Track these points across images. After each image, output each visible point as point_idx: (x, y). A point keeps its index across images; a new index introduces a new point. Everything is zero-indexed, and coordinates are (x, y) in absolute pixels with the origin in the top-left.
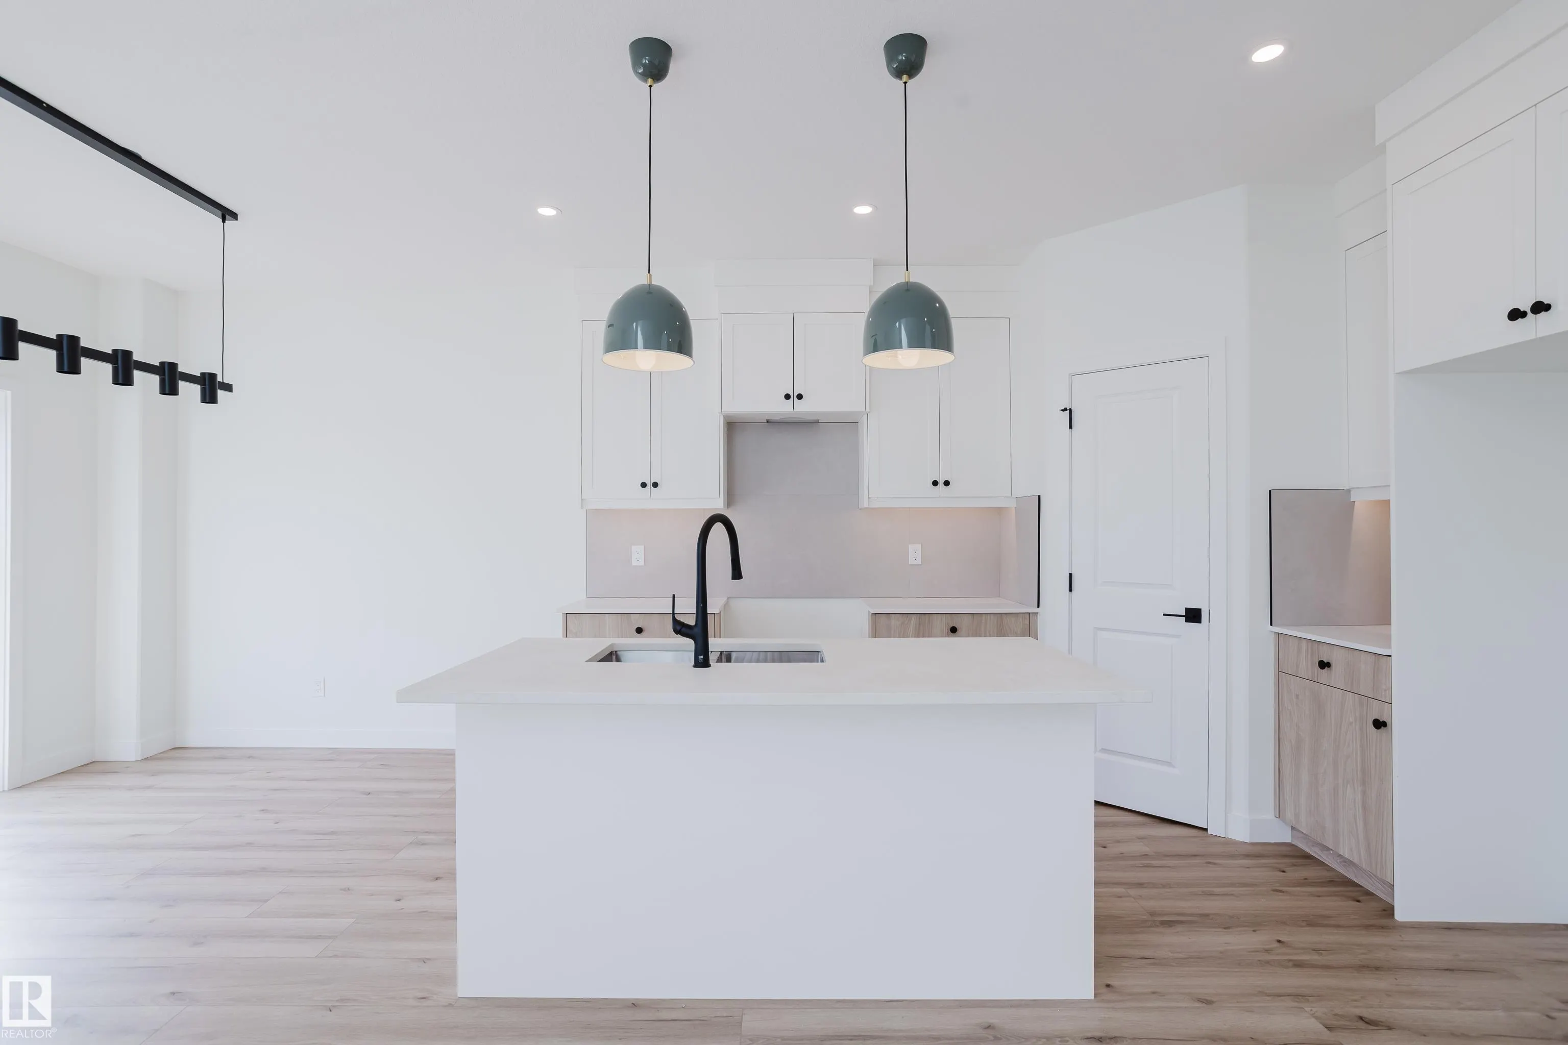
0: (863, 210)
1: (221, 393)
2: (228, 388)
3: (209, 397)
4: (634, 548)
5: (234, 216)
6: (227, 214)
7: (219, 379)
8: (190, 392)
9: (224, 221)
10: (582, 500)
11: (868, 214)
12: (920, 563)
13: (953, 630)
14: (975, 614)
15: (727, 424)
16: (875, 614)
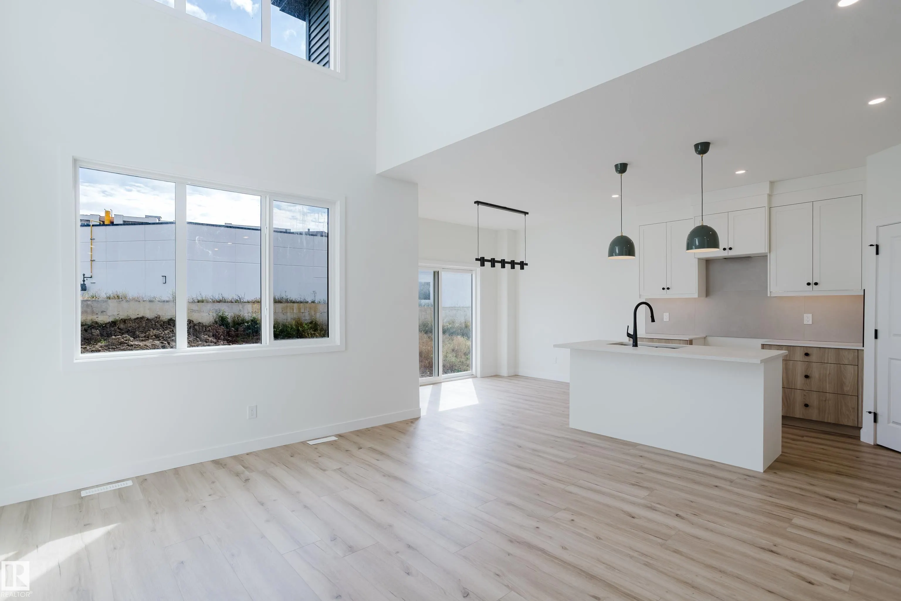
1: (525, 266)
2: (527, 264)
3: (522, 268)
4: (664, 314)
5: (527, 213)
6: (526, 213)
7: (525, 262)
8: (518, 267)
10: (640, 295)
11: (745, 174)
12: (811, 323)
13: (807, 354)
14: (821, 348)
15: (705, 261)
16: (763, 344)
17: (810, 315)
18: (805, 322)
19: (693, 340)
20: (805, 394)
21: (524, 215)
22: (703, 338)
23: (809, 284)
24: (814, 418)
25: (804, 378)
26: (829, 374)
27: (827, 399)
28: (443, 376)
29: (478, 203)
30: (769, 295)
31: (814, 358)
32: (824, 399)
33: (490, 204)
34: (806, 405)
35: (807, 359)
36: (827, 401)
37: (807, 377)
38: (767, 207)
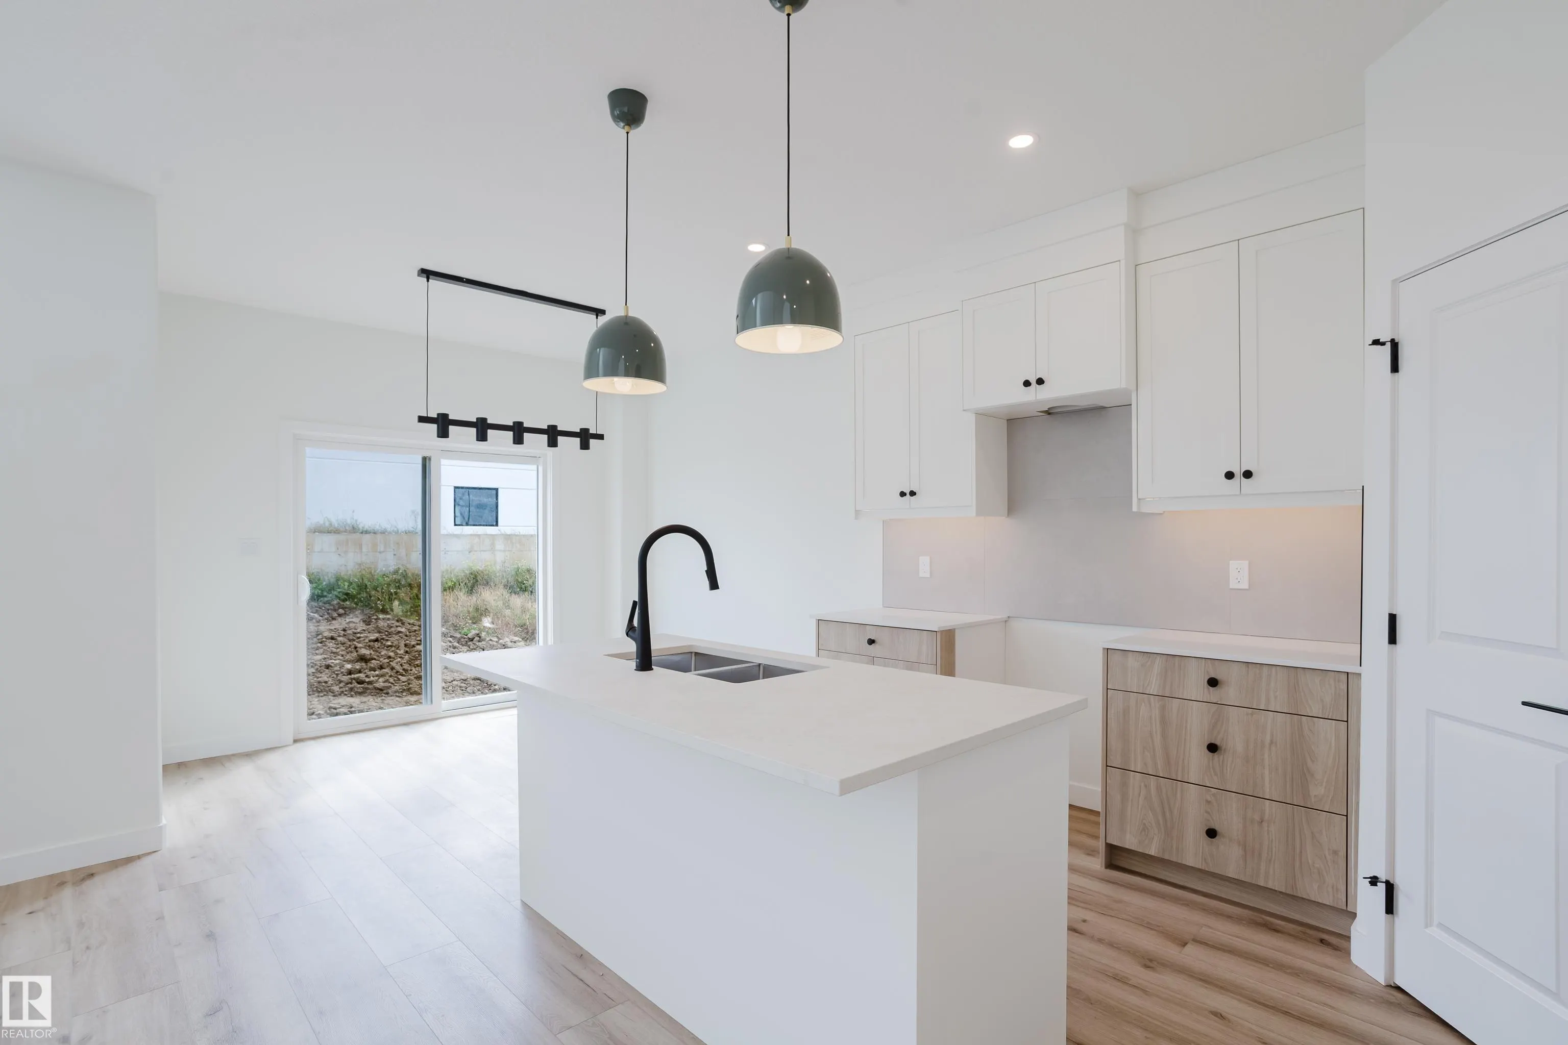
0: (1021, 142)
1: (592, 442)
2: (600, 437)
3: (585, 446)
4: (921, 559)
7: (594, 432)
9: (597, 318)
11: (1031, 145)
12: (1247, 587)
13: (1213, 683)
14: (1250, 665)
15: (1006, 421)
16: (1108, 649)
17: (1245, 564)
18: (1233, 585)
19: (956, 630)
20: (1209, 799)
21: (595, 316)
22: (1002, 622)
23: (1230, 475)
24: (1231, 872)
25: (1207, 751)
26: (1272, 742)
27: (1266, 817)
28: (447, 704)
29: (427, 274)
30: (1135, 509)
31: (1230, 693)
32: (1257, 817)
33: (466, 279)
34: (1212, 833)
35: (1214, 694)
36: (1265, 824)
37: (1213, 748)
38: (1123, 262)
